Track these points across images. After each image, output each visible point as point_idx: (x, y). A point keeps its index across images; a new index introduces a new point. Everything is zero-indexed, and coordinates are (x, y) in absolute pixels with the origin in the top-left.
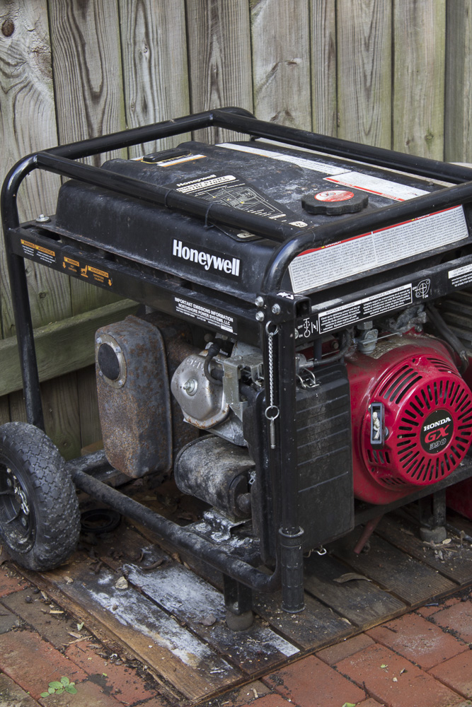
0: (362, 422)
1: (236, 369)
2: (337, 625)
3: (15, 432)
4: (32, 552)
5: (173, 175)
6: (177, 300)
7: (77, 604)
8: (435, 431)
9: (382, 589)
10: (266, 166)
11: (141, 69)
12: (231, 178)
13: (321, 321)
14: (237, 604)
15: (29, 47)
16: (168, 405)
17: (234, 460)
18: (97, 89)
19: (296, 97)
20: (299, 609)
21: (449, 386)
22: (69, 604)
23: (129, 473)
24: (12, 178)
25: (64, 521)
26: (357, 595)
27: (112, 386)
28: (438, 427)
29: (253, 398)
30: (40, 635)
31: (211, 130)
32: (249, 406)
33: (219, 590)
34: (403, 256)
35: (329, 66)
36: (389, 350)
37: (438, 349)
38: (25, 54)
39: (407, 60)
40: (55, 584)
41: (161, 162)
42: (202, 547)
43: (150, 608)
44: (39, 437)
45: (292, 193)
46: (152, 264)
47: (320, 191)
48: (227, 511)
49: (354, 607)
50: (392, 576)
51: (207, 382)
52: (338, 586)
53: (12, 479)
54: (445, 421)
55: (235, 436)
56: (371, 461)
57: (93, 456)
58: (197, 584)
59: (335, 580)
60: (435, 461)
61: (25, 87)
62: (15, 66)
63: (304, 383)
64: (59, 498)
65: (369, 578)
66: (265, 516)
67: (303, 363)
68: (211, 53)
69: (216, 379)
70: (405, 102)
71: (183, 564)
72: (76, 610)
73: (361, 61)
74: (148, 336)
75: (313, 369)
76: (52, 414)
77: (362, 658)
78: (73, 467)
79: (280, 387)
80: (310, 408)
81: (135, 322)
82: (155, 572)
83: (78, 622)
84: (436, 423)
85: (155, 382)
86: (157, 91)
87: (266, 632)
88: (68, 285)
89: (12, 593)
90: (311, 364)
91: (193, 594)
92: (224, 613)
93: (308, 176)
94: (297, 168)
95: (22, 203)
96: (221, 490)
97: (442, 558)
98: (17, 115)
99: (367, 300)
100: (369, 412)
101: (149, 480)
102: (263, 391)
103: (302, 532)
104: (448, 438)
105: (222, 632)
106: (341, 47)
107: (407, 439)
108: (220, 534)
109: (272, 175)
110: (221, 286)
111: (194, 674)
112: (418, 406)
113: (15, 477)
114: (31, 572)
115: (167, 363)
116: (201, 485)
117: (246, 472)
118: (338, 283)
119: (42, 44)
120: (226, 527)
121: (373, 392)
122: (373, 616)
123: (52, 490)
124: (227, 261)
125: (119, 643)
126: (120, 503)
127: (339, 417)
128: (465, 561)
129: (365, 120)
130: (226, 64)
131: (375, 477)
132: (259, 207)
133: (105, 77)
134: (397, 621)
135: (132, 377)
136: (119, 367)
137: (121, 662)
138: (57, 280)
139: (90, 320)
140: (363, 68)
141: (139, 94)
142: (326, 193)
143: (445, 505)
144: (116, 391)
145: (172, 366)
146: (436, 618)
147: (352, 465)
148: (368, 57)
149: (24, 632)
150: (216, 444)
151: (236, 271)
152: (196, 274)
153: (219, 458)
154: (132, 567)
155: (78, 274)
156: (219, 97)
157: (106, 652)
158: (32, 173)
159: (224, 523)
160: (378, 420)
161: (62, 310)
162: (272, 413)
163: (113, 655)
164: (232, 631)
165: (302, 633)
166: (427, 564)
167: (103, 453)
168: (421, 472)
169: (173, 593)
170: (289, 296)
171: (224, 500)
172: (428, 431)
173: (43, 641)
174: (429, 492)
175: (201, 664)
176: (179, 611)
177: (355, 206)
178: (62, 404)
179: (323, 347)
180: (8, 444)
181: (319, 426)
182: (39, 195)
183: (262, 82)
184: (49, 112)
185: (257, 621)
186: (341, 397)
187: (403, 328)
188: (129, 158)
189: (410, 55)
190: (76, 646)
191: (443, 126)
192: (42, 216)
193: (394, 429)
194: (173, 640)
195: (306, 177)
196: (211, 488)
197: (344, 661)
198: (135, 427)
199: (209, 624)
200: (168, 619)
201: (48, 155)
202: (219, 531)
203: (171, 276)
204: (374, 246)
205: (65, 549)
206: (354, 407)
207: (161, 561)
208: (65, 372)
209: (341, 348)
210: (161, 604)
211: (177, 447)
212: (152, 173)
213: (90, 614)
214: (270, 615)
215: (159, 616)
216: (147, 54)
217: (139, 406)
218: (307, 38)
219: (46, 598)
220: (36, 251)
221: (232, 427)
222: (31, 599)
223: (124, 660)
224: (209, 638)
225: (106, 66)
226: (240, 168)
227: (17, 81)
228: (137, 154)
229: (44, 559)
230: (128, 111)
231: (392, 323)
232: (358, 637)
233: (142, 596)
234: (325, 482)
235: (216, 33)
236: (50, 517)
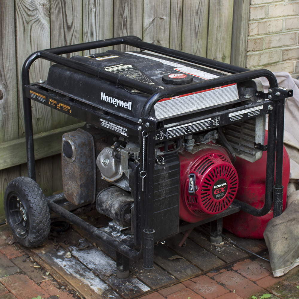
0: (185, 183)
1: (127, 154)
2: (169, 278)
3: (22, 181)
4: (27, 238)
5: (103, 64)
6: (101, 120)
7: (47, 263)
8: (219, 189)
9: (191, 263)
10: (146, 62)
11: (91, 16)
12: (130, 66)
13: (168, 133)
14: (122, 267)
15: (40, 3)
16: (95, 171)
17: (124, 198)
18: (70, 24)
19: (163, 34)
20: (151, 268)
21: (227, 168)
22: (43, 263)
23: (74, 203)
24: (28, 62)
25: (43, 224)
26: (179, 265)
27: (69, 161)
28: (220, 187)
29: (135, 167)
30: (29, 277)
31: (122, 46)
32: (132, 171)
33: (114, 260)
34: (208, 106)
35: (179, 21)
36: (199, 150)
37: (222, 151)
38: (38, 6)
39: (215, 21)
40: (37, 254)
41: (97, 58)
42: (107, 238)
43: (81, 267)
44: (33, 184)
45: (158, 74)
46: (91, 104)
47: (171, 74)
48: (119, 222)
49: (178, 271)
50: (195, 258)
51: (113, 160)
52: (170, 261)
53: (19, 203)
54: (224, 185)
55: (125, 186)
56: (188, 201)
57: (58, 195)
58: (104, 257)
59: (169, 258)
60: (218, 203)
61: (37, 21)
62: (33, 11)
63: (159, 162)
64: (41, 213)
65: (185, 258)
66: (137, 224)
67: (159, 153)
68: (124, 11)
69: (118, 158)
70: (213, 40)
71: (98, 248)
72: (46, 266)
73: (193, 20)
74: (87, 138)
75: (164, 156)
76: (40, 176)
77: (179, 294)
78: (48, 200)
79: (147, 162)
80: (161, 174)
81: (81, 132)
82: (85, 250)
83: (47, 272)
84: (220, 185)
85: (89, 160)
86: (98, 27)
87: (135, 280)
88: (51, 115)
89: (17, 257)
90: (162, 153)
91: (102, 261)
92: (116, 271)
93: (166, 67)
94: (161, 64)
95: (31, 75)
96: (117, 212)
97: (219, 250)
98: (32, 34)
99: (190, 124)
100: (189, 178)
101: (84, 210)
102: (139, 165)
103: (154, 232)
104: (225, 193)
105: (114, 279)
106: (185, 13)
107: (206, 192)
108: (116, 233)
109: (149, 66)
110: (122, 114)
111: (100, 298)
112: (212, 177)
113: (21, 203)
114: (26, 248)
115: (95, 151)
116: (108, 209)
117: (129, 204)
118: (177, 116)
119: (46, 2)
120: (119, 230)
121: (191, 169)
122: (185, 275)
123: (38, 209)
124: (126, 103)
125: (66, 282)
126: (70, 217)
127: (174, 179)
128: (230, 252)
129: (194, 47)
130: (131, 17)
131: (190, 210)
132: (143, 79)
133: (74, 19)
134: (197, 278)
135: (78, 157)
136: (72, 152)
137: (66, 291)
138: (46, 112)
139: (60, 132)
140: (195, 23)
141: (90, 28)
142: (174, 74)
143: (222, 226)
144: (71, 164)
145: (97, 152)
146: (215, 277)
147: (179, 202)
148: (197, 18)
149: (21, 275)
150: (116, 190)
151: (129, 108)
152: (111, 108)
153: (117, 197)
154: (74, 248)
155: (56, 108)
156: (127, 32)
157: (59, 286)
158: (37, 60)
159: (118, 228)
160: (192, 182)
161: (47, 126)
162: (143, 174)
163: (62, 287)
164: (119, 279)
165: (152, 281)
166: (213, 253)
167: (63, 194)
168: (211, 208)
169: (92, 261)
170: (154, 119)
171: (119, 216)
172: (215, 189)
173: (30, 280)
174: (215, 219)
175: (104, 293)
176: (95, 269)
177: (187, 81)
178: (45, 171)
179: (168, 147)
180: (18, 186)
181: (165, 182)
182: (40, 72)
183: (147, 26)
184: (47, 34)
185: (131, 275)
186: (176, 170)
187: (207, 141)
188: (83, 55)
189: (216, 19)
190: (45, 282)
191: (230, 52)
192: (41, 80)
193: (200, 186)
194: (91, 282)
195: (165, 68)
196: (113, 211)
197: (171, 295)
198: (78, 181)
199: (108, 275)
200: (89, 272)
201: (45, 52)
202: (115, 231)
203: (99, 109)
204: (195, 100)
205: (43, 237)
206: (182, 175)
207: (87, 246)
208: (47, 156)
209: (177, 148)
210: (86, 265)
211: (97, 191)
212: (93, 62)
213: (52, 268)
214: (137, 272)
215: (85, 271)
216: (94, 10)
217: (81, 171)
218: (169, 8)
219: (32, 260)
220: (37, 96)
221: (124, 182)
222: (25, 260)
223: (67, 290)
224: (108, 281)
225: (75, 14)
226: (134, 62)
227: (33, 18)
228: (87, 54)
229: (32, 242)
230: (84, 35)
231: (202, 138)
232: (178, 285)
233: (78, 261)
234: (166, 209)
235: (127, 2)
236: (36, 221)
